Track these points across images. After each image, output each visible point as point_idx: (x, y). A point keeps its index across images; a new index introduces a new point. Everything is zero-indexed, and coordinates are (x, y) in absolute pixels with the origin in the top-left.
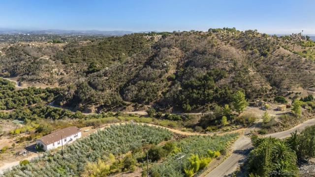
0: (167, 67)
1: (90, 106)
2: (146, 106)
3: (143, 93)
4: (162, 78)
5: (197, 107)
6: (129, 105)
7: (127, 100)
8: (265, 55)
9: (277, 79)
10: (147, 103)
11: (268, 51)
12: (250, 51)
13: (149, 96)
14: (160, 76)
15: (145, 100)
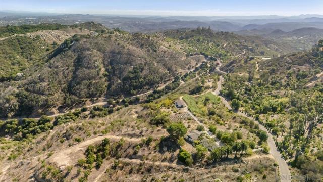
0: (98, 67)
1: (50, 109)
2: (100, 98)
3: (93, 89)
4: (100, 76)
5: (139, 91)
6: (86, 100)
7: (83, 97)
8: (156, 51)
9: (169, 66)
10: (100, 96)
11: (156, 48)
12: (146, 49)
13: (99, 91)
14: (98, 75)
15: (97, 94)
